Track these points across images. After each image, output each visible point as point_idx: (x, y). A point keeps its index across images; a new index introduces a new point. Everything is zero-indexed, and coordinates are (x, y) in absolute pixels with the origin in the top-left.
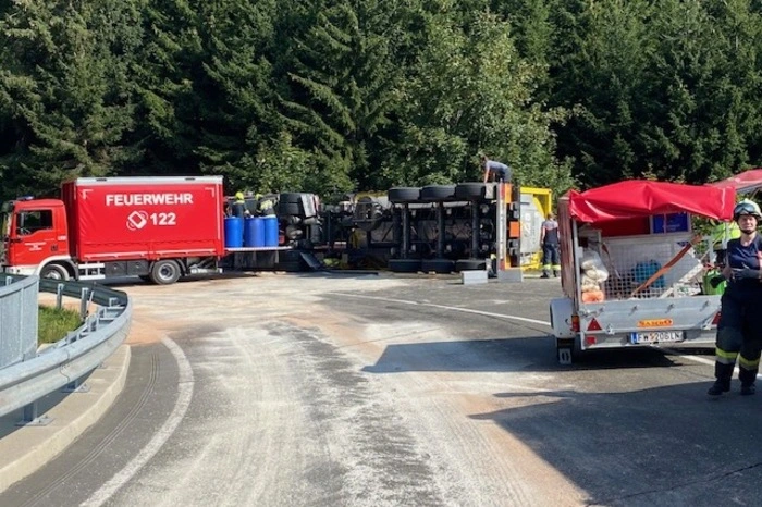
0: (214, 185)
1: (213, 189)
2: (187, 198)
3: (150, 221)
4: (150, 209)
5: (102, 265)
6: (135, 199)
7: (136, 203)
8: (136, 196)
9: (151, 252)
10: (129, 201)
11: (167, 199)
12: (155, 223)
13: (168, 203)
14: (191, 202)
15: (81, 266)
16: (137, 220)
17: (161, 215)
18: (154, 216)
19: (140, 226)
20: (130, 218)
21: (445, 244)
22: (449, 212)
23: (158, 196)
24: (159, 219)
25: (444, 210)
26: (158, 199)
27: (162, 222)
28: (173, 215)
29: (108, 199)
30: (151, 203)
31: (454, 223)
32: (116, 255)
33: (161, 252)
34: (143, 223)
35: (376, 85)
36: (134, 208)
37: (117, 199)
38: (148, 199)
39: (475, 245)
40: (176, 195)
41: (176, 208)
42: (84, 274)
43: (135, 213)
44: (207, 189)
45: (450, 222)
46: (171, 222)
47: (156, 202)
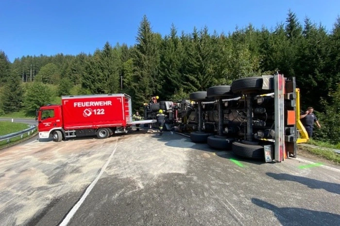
0: (121, 97)
1: (120, 99)
2: (109, 103)
3: (93, 113)
4: (93, 108)
5: (75, 131)
6: (86, 104)
7: (87, 106)
8: (87, 102)
9: (94, 126)
10: (84, 105)
11: (100, 104)
12: (95, 113)
13: (101, 105)
14: (111, 104)
15: (66, 132)
16: (88, 112)
17: (98, 110)
18: (95, 111)
19: (89, 115)
20: (85, 111)
21: (224, 126)
22: (226, 105)
23: (96, 102)
24: (97, 112)
25: (222, 104)
26: (97, 104)
27: (98, 113)
28: (103, 110)
29: (75, 104)
30: (93, 105)
31: (230, 112)
32: (79, 127)
33: (99, 126)
34: (90, 113)
35: (207, 75)
36: (86, 107)
37: (79, 104)
38: (92, 103)
39: (249, 131)
40: (104, 102)
41: (105, 107)
42: (68, 135)
43: (86, 109)
44: (118, 99)
45: (226, 111)
46: (103, 113)
47: (95, 105)
